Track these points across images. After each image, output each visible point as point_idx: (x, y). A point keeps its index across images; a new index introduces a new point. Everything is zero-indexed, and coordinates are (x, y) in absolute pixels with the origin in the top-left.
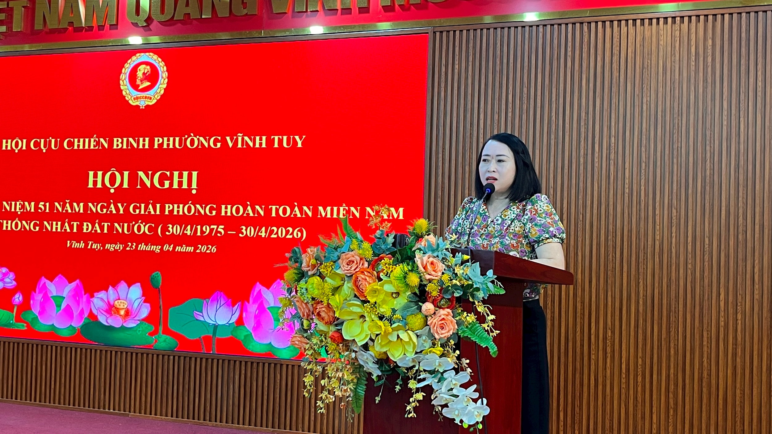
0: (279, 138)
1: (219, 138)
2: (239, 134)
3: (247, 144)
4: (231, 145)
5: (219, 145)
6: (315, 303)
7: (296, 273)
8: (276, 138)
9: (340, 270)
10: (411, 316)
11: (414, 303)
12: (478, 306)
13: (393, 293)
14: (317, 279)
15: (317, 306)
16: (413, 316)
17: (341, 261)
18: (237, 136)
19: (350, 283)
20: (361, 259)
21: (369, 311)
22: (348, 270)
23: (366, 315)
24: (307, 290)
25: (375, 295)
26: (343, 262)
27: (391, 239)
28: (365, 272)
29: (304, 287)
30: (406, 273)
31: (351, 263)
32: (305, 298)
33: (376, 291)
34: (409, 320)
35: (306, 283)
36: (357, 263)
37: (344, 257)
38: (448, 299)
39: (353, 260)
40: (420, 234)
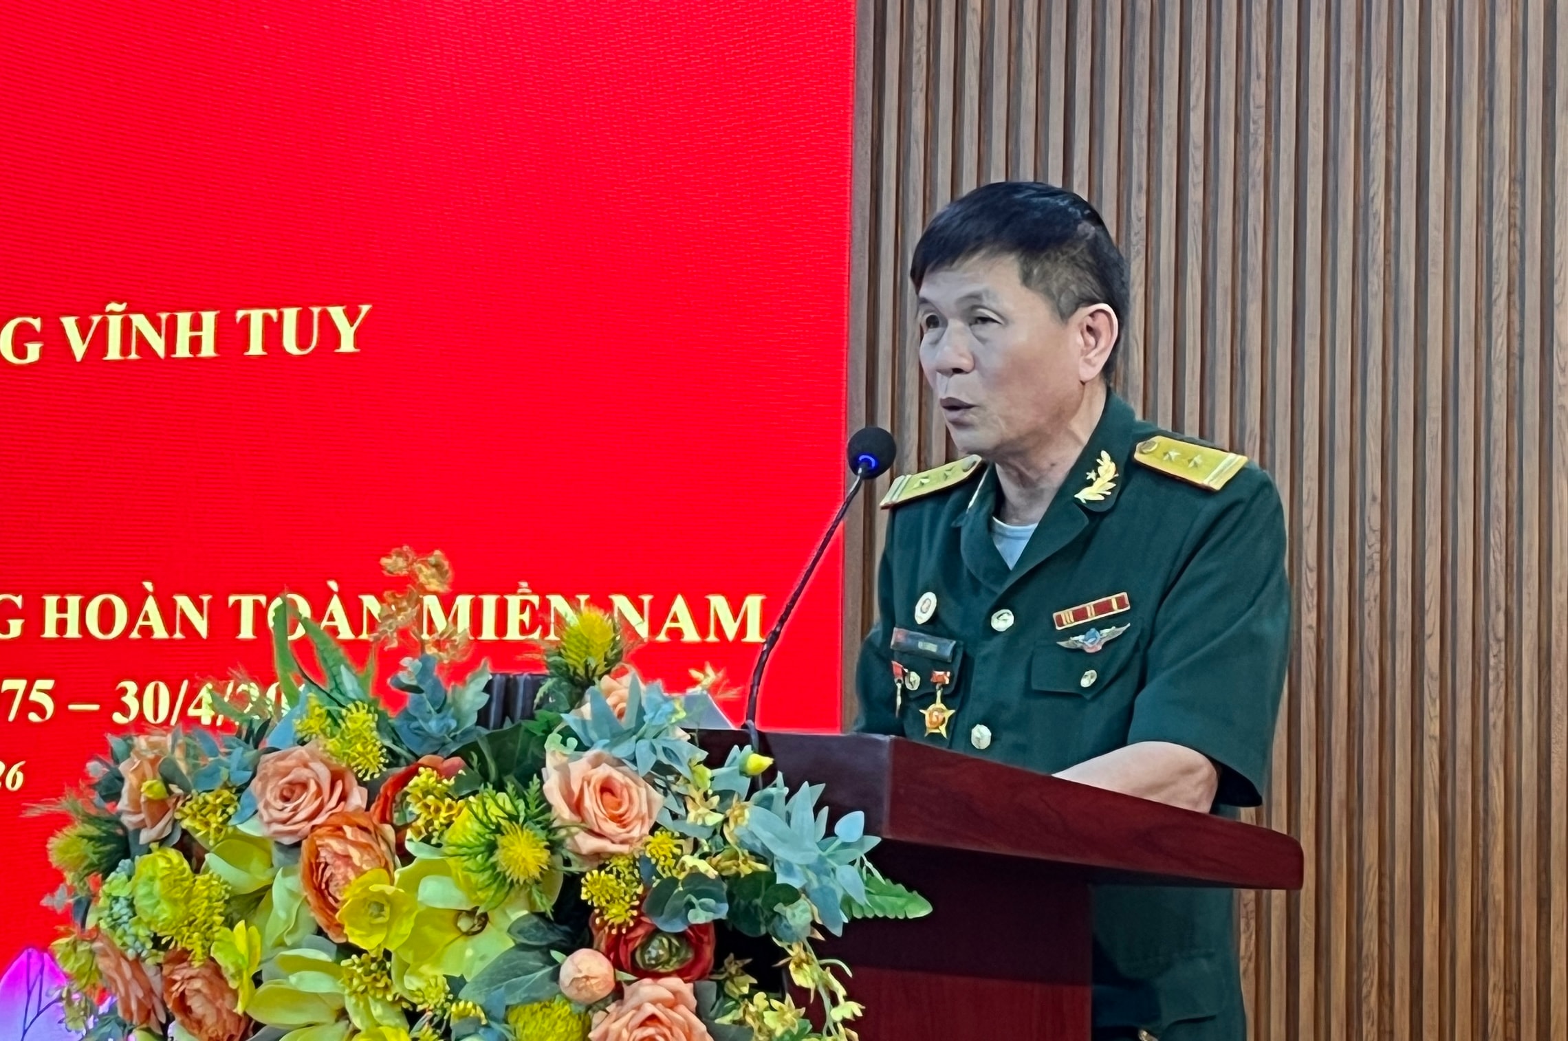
0: (267, 319)
1: (37, 323)
2: (112, 306)
3: (143, 344)
4: (79, 349)
5: (34, 351)
6: (168, 962)
7: (91, 839)
8: (257, 317)
9: (254, 821)
10: (528, 1007)
11: (536, 953)
12: (799, 966)
13: (459, 913)
14: (169, 861)
15: (172, 972)
16: (536, 1006)
17: (259, 785)
18: (101, 311)
19: (293, 873)
20: (336, 776)
21: (362, 988)
22: (284, 822)
23: (350, 1003)
24: (131, 905)
25: (380, 920)
26: (264, 789)
27: (477, 694)
28: (347, 829)
29: (123, 893)
30: (498, 830)
31: (298, 790)
32: (129, 940)
33: (381, 907)
34: (520, 1024)
35: (130, 878)
36: (319, 793)
37: (271, 770)
38: (679, 936)
39: (303, 779)
40: (581, 671)
